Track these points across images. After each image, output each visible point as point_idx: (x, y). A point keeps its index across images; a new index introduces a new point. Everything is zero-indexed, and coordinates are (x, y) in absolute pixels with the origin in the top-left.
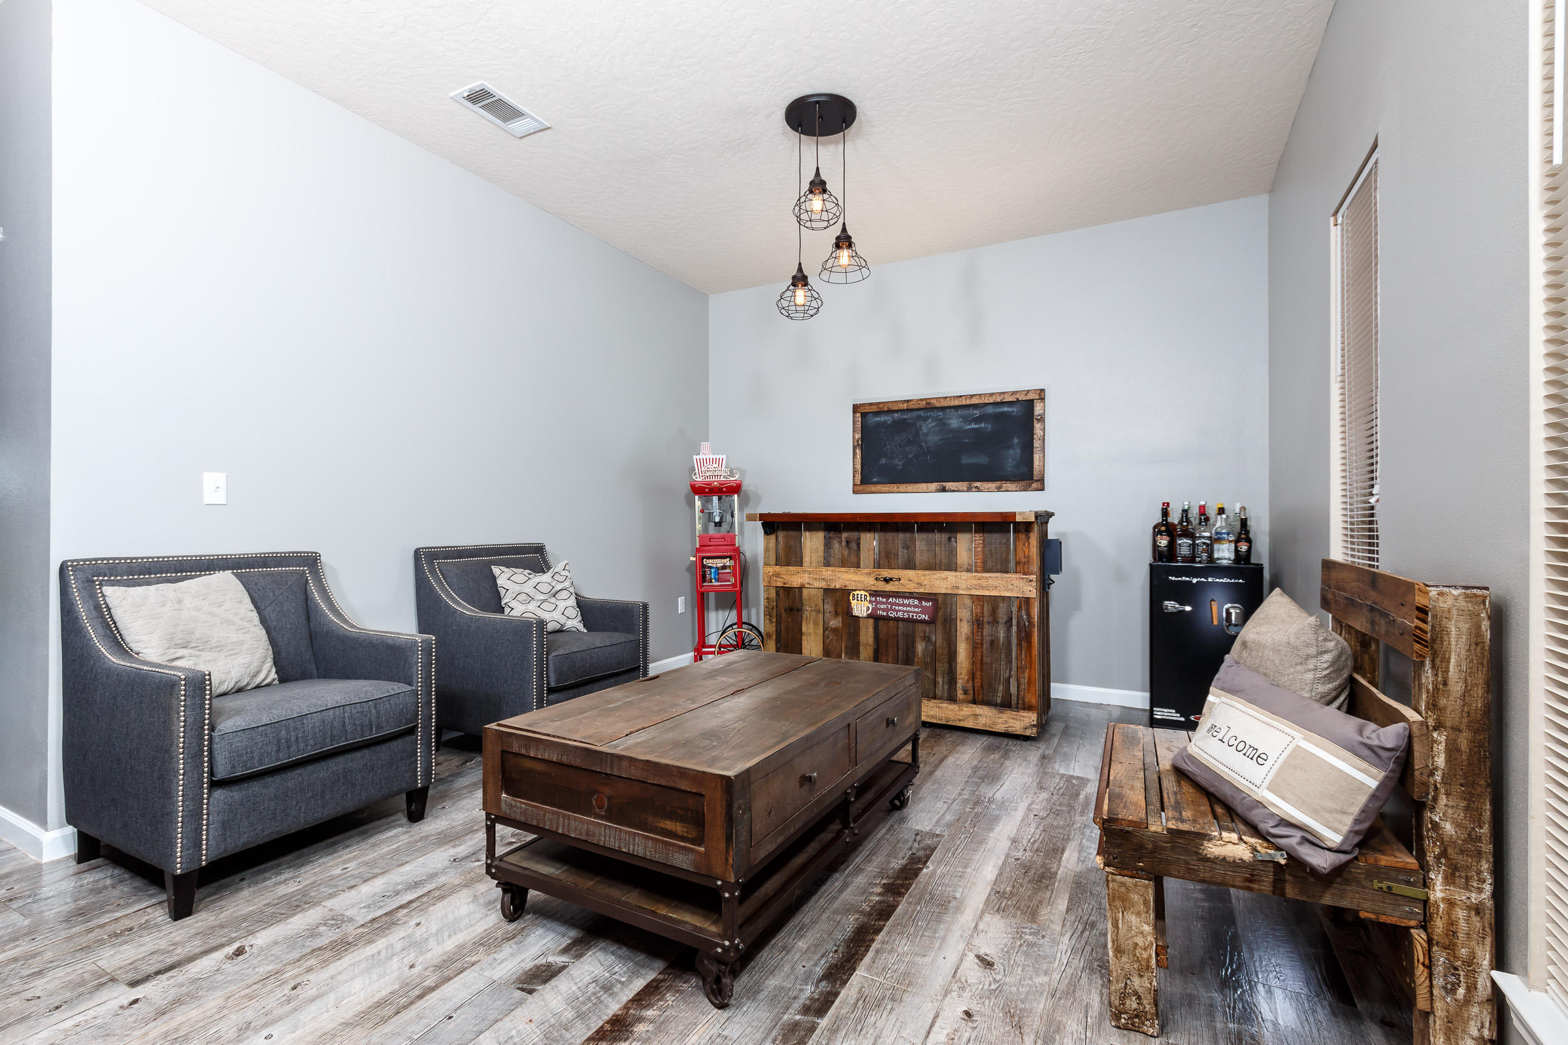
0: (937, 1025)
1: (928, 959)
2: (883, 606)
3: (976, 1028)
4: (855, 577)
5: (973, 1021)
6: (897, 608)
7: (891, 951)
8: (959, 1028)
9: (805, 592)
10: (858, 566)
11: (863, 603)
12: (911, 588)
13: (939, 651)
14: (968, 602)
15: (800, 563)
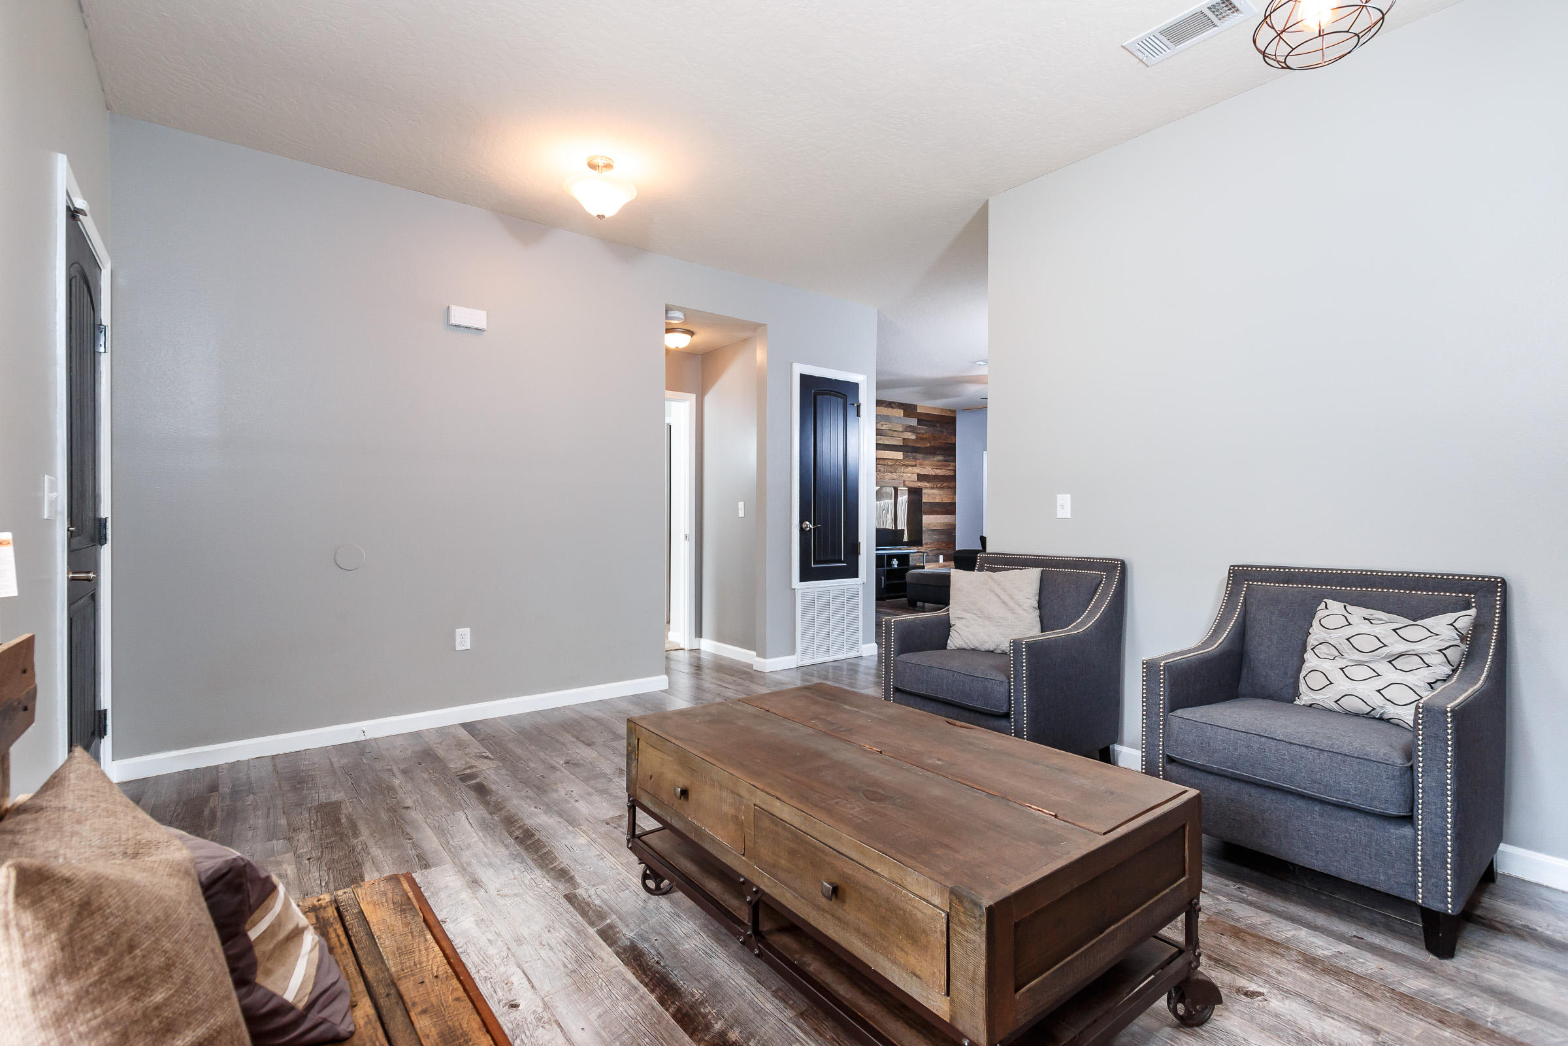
0: (527, 982)
1: (593, 1016)
3: (499, 1003)
5: (506, 1004)
7: (626, 997)
8: (510, 993)
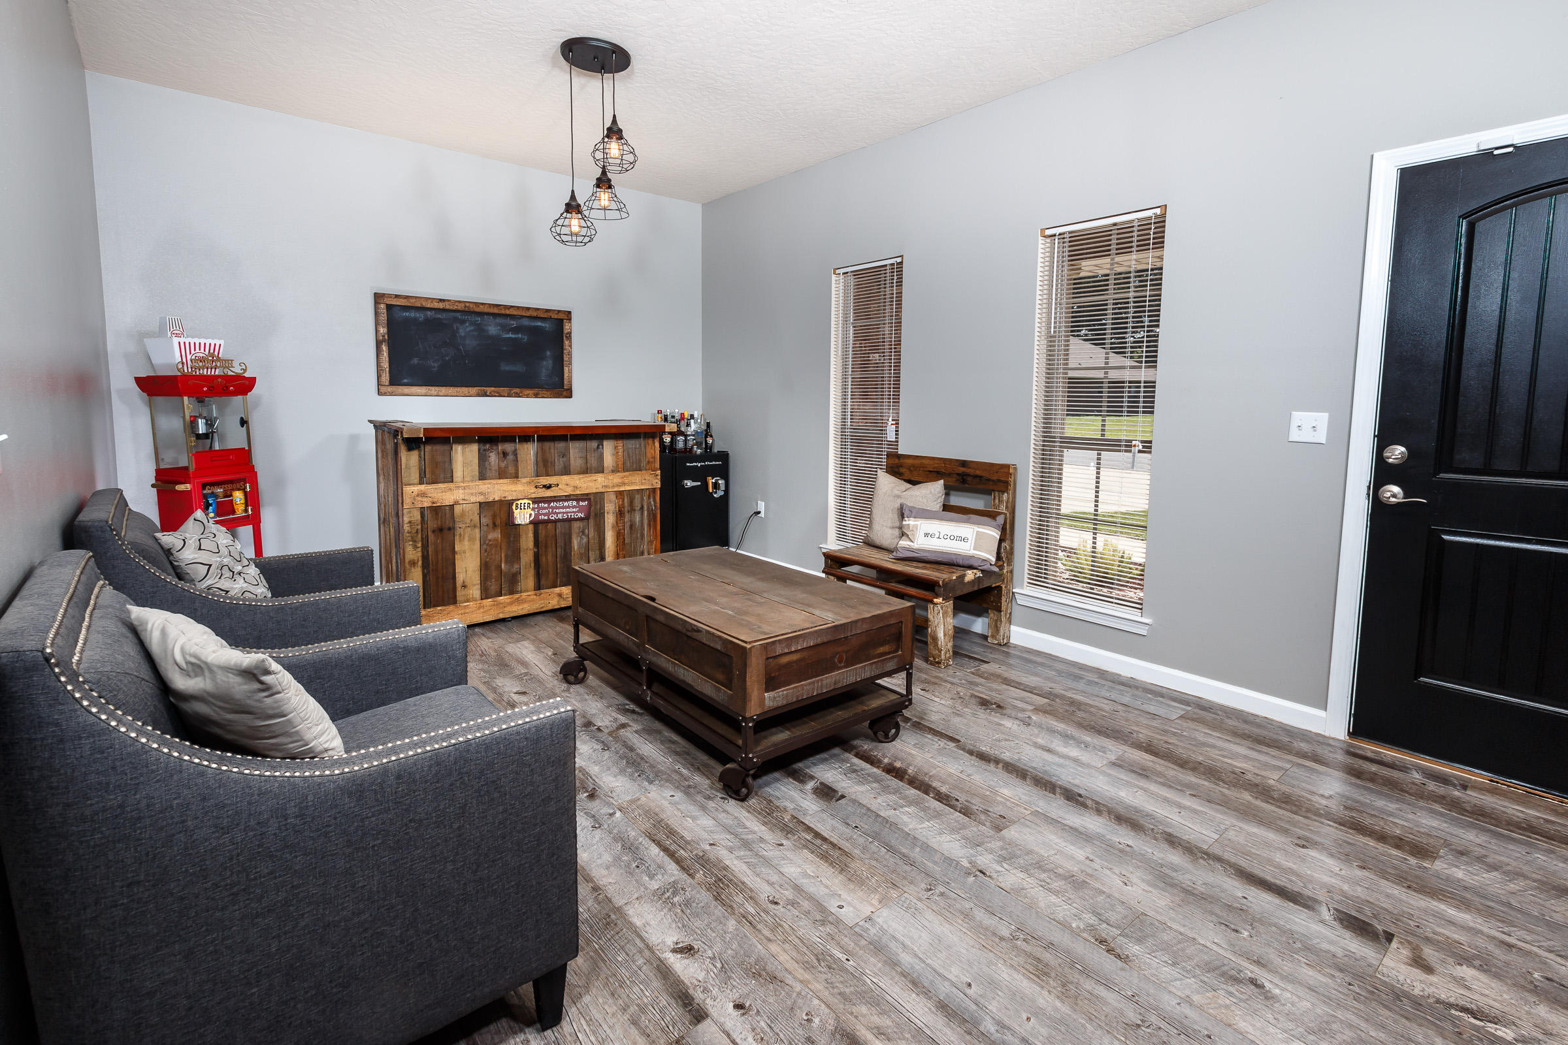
2: (544, 511)
4: (512, 487)
6: (557, 511)
9: (457, 509)
10: (517, 477)
11: (525, 511)
12: (569, 491)
13: (591, 542)
14: (613, 497)
15: (451, 480)
